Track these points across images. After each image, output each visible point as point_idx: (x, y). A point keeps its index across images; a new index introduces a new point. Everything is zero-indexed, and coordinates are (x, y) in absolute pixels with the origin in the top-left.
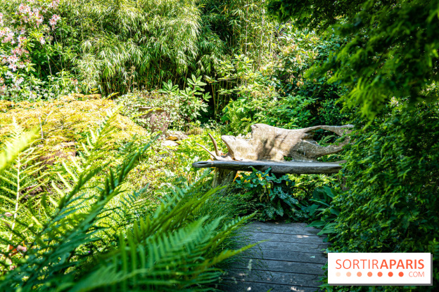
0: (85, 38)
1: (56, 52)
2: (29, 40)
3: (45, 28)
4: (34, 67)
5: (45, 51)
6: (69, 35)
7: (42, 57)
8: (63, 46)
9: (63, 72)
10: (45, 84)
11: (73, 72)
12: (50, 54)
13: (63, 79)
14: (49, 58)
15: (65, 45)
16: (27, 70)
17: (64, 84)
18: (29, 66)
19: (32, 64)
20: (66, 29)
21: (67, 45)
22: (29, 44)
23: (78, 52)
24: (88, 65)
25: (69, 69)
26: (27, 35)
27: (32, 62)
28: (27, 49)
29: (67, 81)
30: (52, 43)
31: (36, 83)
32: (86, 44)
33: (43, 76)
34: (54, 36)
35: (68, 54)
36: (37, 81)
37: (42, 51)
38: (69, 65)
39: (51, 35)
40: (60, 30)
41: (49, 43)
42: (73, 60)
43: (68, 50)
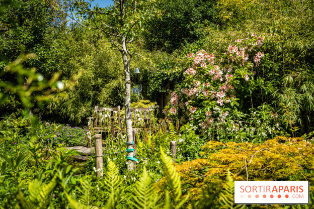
0: (286, 73)
1: (258, 87)
2: (235, 77)
3: (250, 65)
4: (237, 101)
5: (248, 86)
6: (271, 70)
7: (245, 91)
8: (265, 81)
9: (264, 106)
10: (247, 116)
11: (273, 106)
12: (253, 89)
13: (264, 113)
14: (251, 92)
15: (267, 79)
16: (232, 105)
17: (264, 118)
18: (233, 101)
19: (236, 99)
20: (269, 65)
21: (269, 79)
22: (235, 82)
23: (279, 86)
24: (289, 100)
25: (270, 103)
26: (233, 72)
27: (237, 97)
28: (233, 85)
29: (268, 114)
30: (255, 79)
31: (238, 115)
32: (289, 78)
33: (245, 108)
34: (256, 71)
35: (270, 88)
36: (240, 114)
37: (246, 86)
38: (269, 99)
39: (254, 70)
40: (263, 65)
41: (253, 78)
42: (275, 94)
43: (270, 84)
